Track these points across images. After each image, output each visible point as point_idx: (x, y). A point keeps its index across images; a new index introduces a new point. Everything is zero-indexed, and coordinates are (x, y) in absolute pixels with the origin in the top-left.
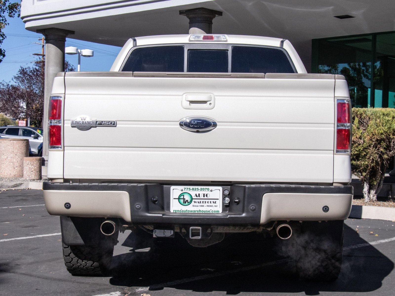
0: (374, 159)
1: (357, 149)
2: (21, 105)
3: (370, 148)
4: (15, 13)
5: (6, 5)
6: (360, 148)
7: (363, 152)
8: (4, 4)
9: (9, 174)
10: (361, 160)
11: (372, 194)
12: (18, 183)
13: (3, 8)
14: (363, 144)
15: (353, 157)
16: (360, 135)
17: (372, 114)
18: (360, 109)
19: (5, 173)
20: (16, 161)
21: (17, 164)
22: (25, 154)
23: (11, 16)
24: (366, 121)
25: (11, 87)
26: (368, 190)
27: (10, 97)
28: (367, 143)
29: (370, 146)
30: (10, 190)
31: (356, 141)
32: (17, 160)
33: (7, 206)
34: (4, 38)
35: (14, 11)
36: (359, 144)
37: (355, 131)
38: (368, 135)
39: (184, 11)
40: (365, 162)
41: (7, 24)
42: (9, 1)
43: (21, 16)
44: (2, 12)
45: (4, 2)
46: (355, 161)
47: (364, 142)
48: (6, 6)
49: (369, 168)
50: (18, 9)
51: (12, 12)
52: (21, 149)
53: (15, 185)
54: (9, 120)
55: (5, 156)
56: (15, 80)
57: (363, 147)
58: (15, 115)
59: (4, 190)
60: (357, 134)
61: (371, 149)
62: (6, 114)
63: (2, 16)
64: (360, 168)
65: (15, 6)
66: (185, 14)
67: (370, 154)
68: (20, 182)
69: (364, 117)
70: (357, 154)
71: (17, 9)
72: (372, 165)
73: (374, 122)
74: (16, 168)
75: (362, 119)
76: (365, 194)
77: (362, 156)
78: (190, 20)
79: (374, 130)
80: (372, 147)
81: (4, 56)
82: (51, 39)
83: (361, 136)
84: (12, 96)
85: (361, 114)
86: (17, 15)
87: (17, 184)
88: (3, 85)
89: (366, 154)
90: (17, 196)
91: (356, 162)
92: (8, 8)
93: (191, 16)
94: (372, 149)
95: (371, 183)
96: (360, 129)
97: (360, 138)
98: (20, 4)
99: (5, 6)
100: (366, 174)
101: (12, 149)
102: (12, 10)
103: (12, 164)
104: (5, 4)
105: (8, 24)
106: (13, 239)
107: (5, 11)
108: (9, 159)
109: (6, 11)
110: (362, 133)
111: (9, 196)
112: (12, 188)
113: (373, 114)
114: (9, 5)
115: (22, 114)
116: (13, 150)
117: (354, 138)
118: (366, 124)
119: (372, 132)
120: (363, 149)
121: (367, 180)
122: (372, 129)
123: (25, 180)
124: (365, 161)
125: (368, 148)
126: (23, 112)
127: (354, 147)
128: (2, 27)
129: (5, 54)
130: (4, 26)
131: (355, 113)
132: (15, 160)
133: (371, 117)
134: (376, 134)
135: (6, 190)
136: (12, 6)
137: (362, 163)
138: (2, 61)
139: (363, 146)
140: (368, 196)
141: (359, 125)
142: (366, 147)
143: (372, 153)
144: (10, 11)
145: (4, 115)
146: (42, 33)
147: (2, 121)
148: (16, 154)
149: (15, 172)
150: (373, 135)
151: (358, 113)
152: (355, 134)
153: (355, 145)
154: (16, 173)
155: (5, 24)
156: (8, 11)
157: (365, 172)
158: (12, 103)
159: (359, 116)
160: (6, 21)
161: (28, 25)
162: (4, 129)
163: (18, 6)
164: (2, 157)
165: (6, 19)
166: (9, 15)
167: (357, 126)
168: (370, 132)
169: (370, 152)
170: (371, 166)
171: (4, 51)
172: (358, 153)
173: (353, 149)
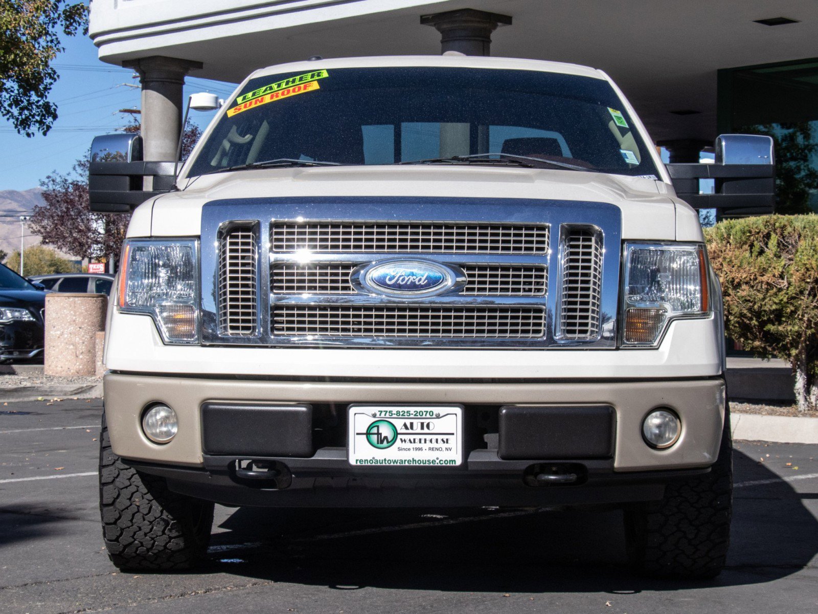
0: (811, 321)
1: (777, 301)
2: (94, 225)
3: (802, 298)
4: (77, 26)
5: (59, 9)
6: (781, 298)
7: (789, 305)
8: (54, 8)
9: (67, 368)
10: (786, 322)
11: (813, 395)
12: (85, 385)
13: (52, 15)
14: (788, 288)
15: (770, 317)
16: (781, 270)
17: (805, 228)
18: (780, 216)
19: (57, 367)
20: (81, 341)
21: (82, 348)
22: (99, 326)
23: (69, 33)
24: (793, 242)
25: (71, 186)
26: (804, 386)
27: (69, 208)
28: (795, 287)
29: (802, 292)
30: (68, 399)
31: (774, 282)
32: (84, 338)
33: (62, 426)
34: (55, 80)
35: (75, 21)
36: (780, 290)
37: (769, 262)
38: (797, 271)
39: (431, 17)
40: (793, 327)
41: (62, 50)
42: (64, 2)
43: (92, 31)
44: (51, 25)
45: (55, 4)
46: (774, 325)
47: (789, 284)
48: (59, 12)
49: (802, 339)
50: (85, 18)
51: (71, 24)
52: (90, 315)
53: (79, 389)
54: (66, 264)
55: (58, 330)
56: (79, 170)
57: (787, 296)
58: (81, 248)
59: (55, 399)
60: (775, 268)
61: (805, 299)
62: (60, 248)
63: (50, 32)
64: (785, 339)
65: (78, 12)
66: (433, 23)
67: (803, 310)
68: (89, 384)
69: (789, 233)
70: (776, 310)
71: (81, 18)
72: (809, 332)
73: (810, 243)
74: (81, 357)
75: (786, 238)
76: (799, 394)
77: (787, 313)
78: (443, 36)
79: (809, 259)
80: (806, 296)
81: (55, 117)
82: (152, 80)
83: (782, 272)
84: (73, 206)
85: (783, 228)
86: (81, 29)
87: (82, 388)
88: (53, 181)
89: (796, 309)
90: (82, 410)
91: (775, 327)
92: (63, 16)
93: (445, 26)
94: (808, 299)
95: (811, 372)
96: (782, 258)
97: (781, 276)
98: (88, 7)
99: (56, 12)
100: (797, 351)
101: (72, 314)
102: (72, 21)
103: (71, 347)
104: (57, 7)
105: (64, 49)
106: (73, 475)
107: (56, 23)
108: (66, 336)
109: (59, 22)
110: (785, 265)
111: (66, 410)
112: (71, 395)
113: (807, 226)
114: (65, 8)
115: (95, 246)
116: (74, 318)
117: (769, 277)
118: (793, 246)
119: (805, 264)
120: (788, 298)
121: (803, 365)
122: (805, 258)
123: (99, 380)
124: (794, 324)
125: (798, 298)
126: (97, 242)
127: (770, 296)
128: (51, 57)
129: (57, 113)
130: (54, 53)
131: (771, 224)
132: (77, 339)
133: (803, 233)
134: (813, 268)
135: (59, 400)
136: (70, 12)
137: (787, 330)
138: (51, 127)
139: (787, 294)
140: (806, 399)
141: (779, 250)
142: (794, 295)
143: (807, 307)
144: (68, 23)
145: (56, 249)
146: (135, 68)
147: (50, 265)
148: (80, 326)
149: (78, 364)
150: (808, 269)
151: (777, 224)
152: (770, 269)
153: (771, 292)
154: (81, 367)
155: (57, 49)
156: (64, 23)
157: (797, 348)
158: (74, 224)
159: (778, 231)
160: (59, 43)
161: (105, 51)
162: (56, 280)
163: (84, 11)
164: (51, 332)
165: (59, 40)
166: (65, 31)
167: (774, 251)
168: (800, 263)
169: (803, 306)
170: (806, 334)
171: (55, 107)
172: (778, 307)
173: (768, 299)
